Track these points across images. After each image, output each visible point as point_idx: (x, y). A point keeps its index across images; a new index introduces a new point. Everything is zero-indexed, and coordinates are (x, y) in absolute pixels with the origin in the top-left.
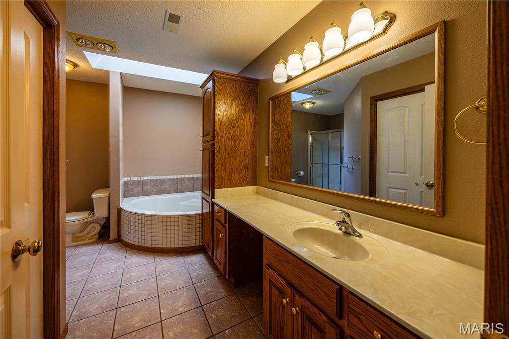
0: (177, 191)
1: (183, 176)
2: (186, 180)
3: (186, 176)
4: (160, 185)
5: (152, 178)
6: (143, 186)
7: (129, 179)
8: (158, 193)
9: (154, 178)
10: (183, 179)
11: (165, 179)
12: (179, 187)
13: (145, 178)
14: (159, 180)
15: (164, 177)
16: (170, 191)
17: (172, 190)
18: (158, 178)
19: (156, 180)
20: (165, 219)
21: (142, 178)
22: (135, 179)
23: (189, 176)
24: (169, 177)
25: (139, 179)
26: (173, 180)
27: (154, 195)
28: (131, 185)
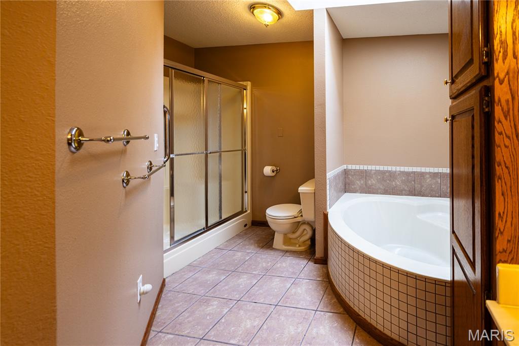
0: (413, 193)
1: (423, 170)
2: (428, 176)
3: (428, 170)
4: (390, 180)
5: (378, 168)
6: (367, 179)
7: (350, 167)
8: (386, 192)
9: (381, 168)
10: (422, 174)
11: (395, 172)
12: (417, 186)
13: (370, 168)
14: (387, 171)
15: (394, 169)
16: (404, 192)
17: (405, 190)
18: (386, 168)
19: (383, 172)
20: (373, 265)
21: (366, 168)
22: (357, 167)
23: (432, 170)
24: (402, 169)
25: (362, 167)
26: (408, 174)
27: (381, 194)
28: (352, 176)
